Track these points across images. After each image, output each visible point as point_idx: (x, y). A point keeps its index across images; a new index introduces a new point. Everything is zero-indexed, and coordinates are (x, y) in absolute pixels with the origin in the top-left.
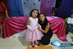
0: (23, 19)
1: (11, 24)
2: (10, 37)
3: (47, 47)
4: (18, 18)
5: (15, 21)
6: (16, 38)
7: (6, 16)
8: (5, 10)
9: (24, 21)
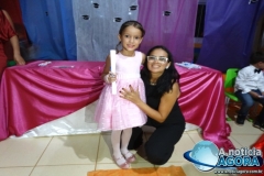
0: (78, 67)
1: (29, 87)
2: (25, 136)
4: (56, 67)
5: (48, 75)
9: (81, 76)
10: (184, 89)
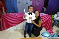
0: (18, 15)
1: (7, 19)
2: (6, 30)
3: (38, 38)
4: (13, 14)
5: (11, 16)
6: (11, 31)
7: (3, 12)
8: (2, 7)
9: (19, 17)
10: (43, 19)
